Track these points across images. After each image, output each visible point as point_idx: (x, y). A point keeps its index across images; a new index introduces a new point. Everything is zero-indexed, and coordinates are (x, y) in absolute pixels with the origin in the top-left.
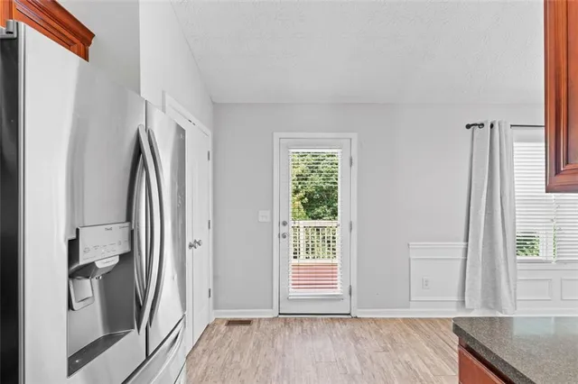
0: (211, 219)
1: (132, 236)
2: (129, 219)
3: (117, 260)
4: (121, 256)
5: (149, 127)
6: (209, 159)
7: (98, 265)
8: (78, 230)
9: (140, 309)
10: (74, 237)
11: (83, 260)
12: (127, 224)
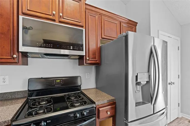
0: (180, 74)
1: (150, 76)
2: (149, 71)
3: (146, 83)
4: (147, 82)
5: (154, 44)
6: (178, 49)
7: (142, 83)
8: (137, 74)
9: (152, 98)
10: (137, 75)
11: (139, 81)
12: (148, 73)
